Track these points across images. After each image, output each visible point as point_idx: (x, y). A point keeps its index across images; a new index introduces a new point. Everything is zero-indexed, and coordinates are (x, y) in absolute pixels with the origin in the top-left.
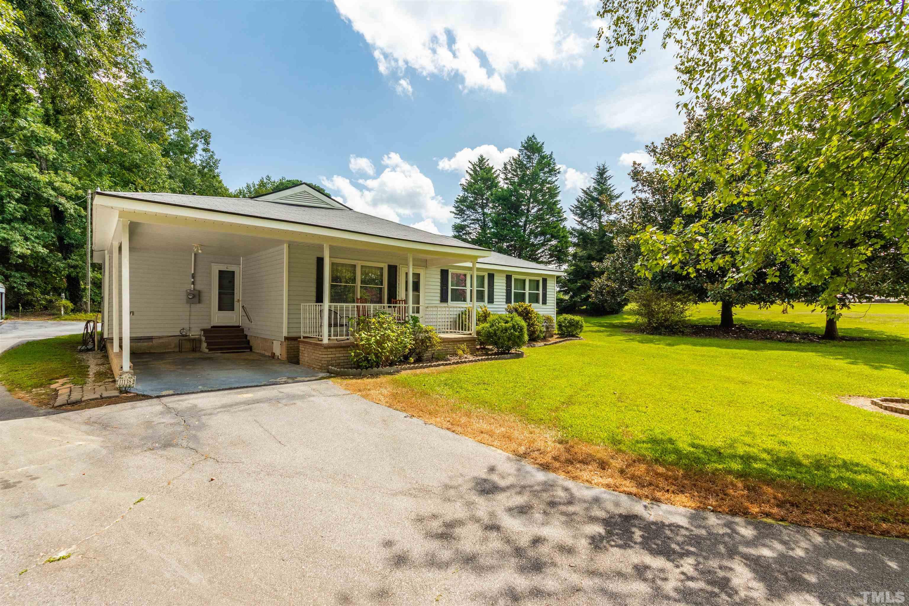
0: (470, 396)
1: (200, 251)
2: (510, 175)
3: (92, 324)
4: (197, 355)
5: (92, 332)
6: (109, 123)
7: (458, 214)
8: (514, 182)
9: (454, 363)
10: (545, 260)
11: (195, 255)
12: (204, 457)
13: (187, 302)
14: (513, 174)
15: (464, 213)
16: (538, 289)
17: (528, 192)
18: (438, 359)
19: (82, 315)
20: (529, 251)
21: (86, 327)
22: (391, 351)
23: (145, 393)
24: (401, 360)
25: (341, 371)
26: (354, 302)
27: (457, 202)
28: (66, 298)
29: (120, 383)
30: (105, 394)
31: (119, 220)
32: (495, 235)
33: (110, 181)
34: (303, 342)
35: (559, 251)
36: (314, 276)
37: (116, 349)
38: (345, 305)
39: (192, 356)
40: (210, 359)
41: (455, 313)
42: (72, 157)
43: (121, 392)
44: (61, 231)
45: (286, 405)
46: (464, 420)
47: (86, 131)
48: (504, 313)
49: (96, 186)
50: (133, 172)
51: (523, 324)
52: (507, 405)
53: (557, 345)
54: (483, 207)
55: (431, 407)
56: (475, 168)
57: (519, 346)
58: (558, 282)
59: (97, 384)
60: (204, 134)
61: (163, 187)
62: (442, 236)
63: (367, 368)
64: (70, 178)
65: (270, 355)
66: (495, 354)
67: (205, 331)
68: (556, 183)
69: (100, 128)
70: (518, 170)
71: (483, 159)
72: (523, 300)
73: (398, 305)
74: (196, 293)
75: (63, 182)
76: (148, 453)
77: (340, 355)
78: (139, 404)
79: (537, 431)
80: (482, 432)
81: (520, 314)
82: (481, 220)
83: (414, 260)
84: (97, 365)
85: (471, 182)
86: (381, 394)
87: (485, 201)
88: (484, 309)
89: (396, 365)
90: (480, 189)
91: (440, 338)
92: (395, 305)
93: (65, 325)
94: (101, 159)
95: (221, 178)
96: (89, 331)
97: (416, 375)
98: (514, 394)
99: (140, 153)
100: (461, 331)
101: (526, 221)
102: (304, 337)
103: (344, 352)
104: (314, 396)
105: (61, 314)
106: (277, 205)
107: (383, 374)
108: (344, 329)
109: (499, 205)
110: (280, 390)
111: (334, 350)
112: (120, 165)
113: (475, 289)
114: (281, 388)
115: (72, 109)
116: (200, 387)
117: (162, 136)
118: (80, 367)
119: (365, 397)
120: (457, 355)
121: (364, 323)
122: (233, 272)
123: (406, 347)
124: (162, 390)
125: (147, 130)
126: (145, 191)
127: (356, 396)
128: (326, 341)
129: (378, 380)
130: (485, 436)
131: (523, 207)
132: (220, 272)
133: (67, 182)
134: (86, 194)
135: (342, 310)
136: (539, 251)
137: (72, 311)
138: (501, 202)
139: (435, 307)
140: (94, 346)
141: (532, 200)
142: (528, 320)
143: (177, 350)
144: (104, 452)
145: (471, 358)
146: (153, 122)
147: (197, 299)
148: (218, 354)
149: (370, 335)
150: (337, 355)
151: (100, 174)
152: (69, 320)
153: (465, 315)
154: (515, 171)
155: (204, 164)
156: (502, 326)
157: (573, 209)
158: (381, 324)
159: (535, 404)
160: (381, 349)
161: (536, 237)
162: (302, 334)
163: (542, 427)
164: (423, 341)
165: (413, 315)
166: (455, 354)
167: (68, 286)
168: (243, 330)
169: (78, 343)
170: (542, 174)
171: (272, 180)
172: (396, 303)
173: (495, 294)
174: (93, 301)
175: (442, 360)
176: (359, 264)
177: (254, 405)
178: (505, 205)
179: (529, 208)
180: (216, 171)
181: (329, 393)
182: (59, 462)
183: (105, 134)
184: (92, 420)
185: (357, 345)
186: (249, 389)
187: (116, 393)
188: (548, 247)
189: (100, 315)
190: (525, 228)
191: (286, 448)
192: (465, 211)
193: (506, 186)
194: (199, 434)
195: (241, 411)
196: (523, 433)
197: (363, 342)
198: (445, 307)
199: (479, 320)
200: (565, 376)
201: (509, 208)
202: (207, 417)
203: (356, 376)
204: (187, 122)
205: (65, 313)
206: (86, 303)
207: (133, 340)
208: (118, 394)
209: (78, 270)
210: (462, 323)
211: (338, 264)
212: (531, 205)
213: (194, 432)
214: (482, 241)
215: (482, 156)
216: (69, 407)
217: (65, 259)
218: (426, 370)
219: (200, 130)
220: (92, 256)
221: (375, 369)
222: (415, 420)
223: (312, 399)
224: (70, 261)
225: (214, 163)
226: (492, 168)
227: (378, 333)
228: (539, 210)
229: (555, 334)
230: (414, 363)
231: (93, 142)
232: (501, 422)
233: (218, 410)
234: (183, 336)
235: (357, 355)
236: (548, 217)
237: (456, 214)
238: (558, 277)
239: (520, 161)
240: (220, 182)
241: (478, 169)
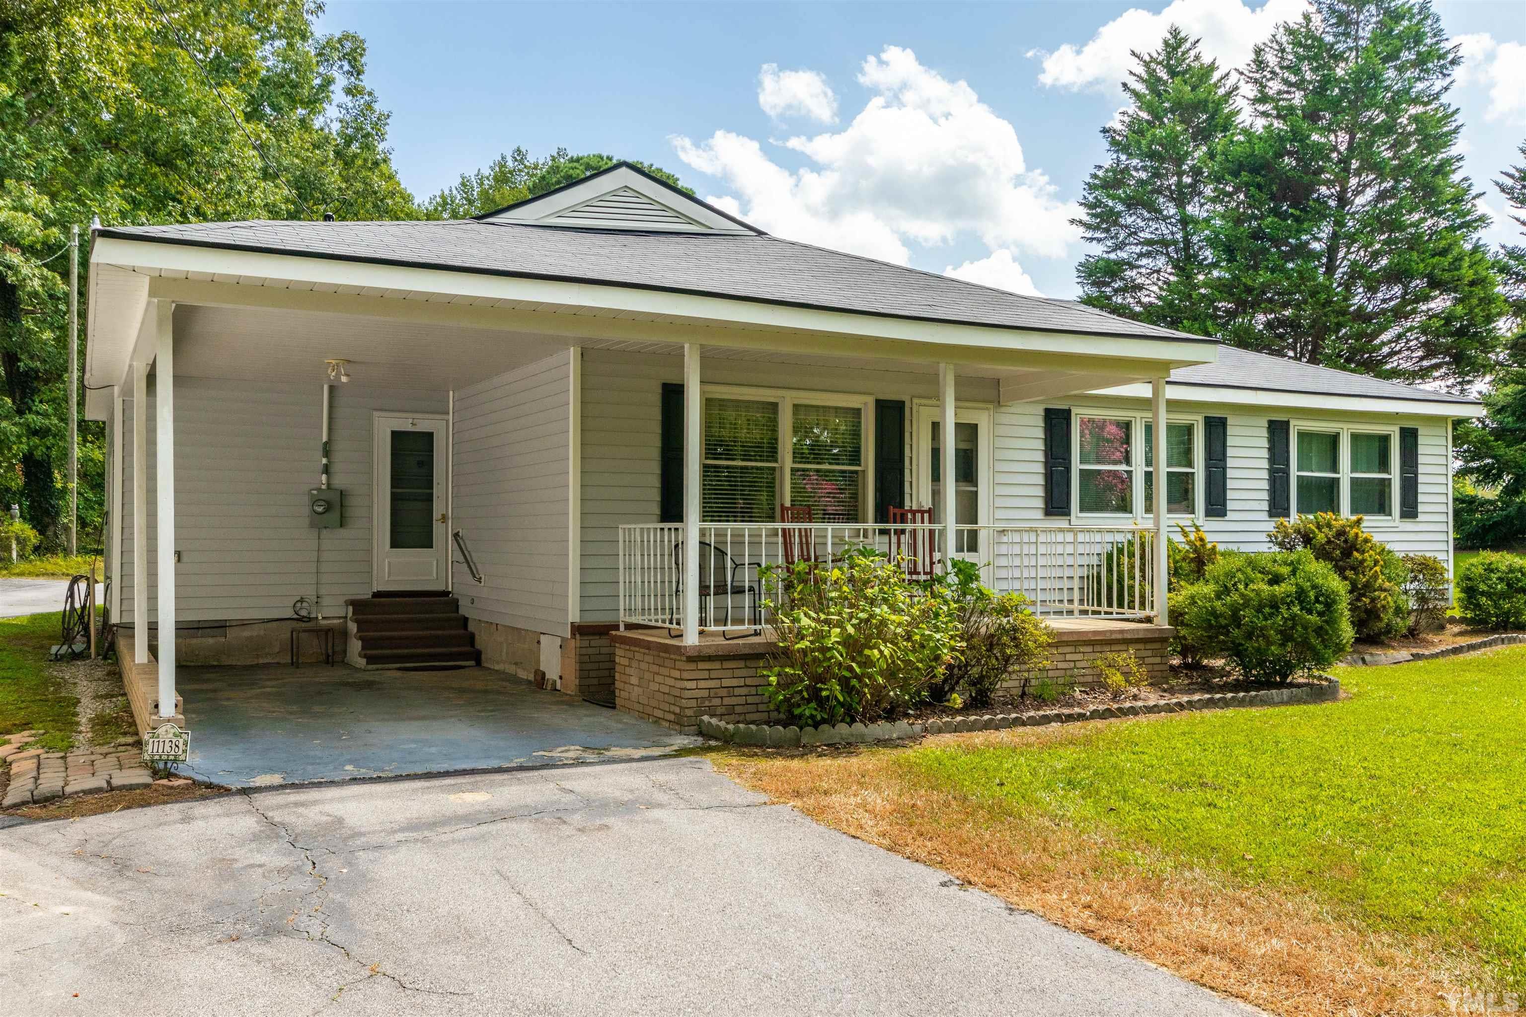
0: (1155, 826)
1: (344, 379)
2: (1274, 87)
3: (83, 585)
4: (337, 674)
5: (83, 608)
6: (123, 41)
7: (1097, 228)
8: (1291, 109)
9: (1096, 715)
10: (1405, 365)
11: (332, 389)
12: (366, 972)
13: (312, 525)
14: (1286, 82)
15: (1116, 223)
16: (1384, 464)
17: (1343, 138)
18: (1041, 701)
19: (58, 562)
20: (1346, 337)
21: (71, 595)
22: (891, 673)
23: (215, 780)
24: (922, 702)
25: (737, 731)
26: (771, 518)
27: (1091, 187)
28: (21, 516)
29: (151, 749)
30: (120, 778)
31: (149, 304)
32: (1224, 288)
33: (123, 197)
34: (625, 641)
35: (1461, 332)
36: (656, 441)
37: (141, 655)
38: (746, 527)
39: (327, 675)
40: (369, 685)
41: (1097, 549)
42: (36, 142)
43: (155, 773)
44: (10, 337)
45: (581, 830)
46: (1137, 904)
47: (71, 65)
48: (1265, 548)
49: (90, 215)
50: (175, 168)
51: (1336, 584)
52: (1286, 862)
53: (1461, 657)
54: (1181, 198)
55: (1027, 858)
56: (1151, 73)
57: (1321, 661)
58: (1457, 440)
59: (98, 749)
60: (348, 45)
61: (249, 205)
62: (1047, 302)
63: (816, 725)
64: (33, 198)
65: (531, 677)
66: (1236, 686)
67: (358, 605)
68: (1444, 99)
69: (102, 56)
70: (1305, 66)
71: (1181, 42)
72: (1333, 505)
73: (909, 527)
74: (335, 497)
75: (15, 209)
76: (225, 950)
77: (734, 682)
78: (200, 809)
79: (1403, 956)
80: (1204, 950)
81: (1322, 554)
82: (1175, 242)
83: (960, 382)
84: (97, 697)
85: (1140, 121)
86: (864, 806)
87: (1187, 180)
88: (1192, 537)
89: (907, 716)
90: (1172, 141)
91: (1050, 633)
92: (899, 526)
93: (20, 587)
94: (103, 142)
95: (394, 165)
96: (77, 605)
97: (971, 750)
98: (1312, 825)
99: (195, 115)
100: (1115, 609)
101: (1335, 236)
102: (630, 627)
103: (744, 672)
104: (660, 806)
105: (10, 559)
106: (549, 233)
107: (869, 745)
108: (747, 599)
109: (1237, 190)
110: (568, 785)
111: (717, 665)
112: (146, 152)
113: (1163, 469)
114: (567, 778)
115: (38, 14)
116: (349, 767)
117: (246, 63)
118: (59, 700)
119: (815, 813)
120: (1105, 686)
121: (805, 582)
122: (430, 435)
123: (937, 658)
124: (252, 771)
125: (206, 51)
126: (205, 219)
127: (787, 809)
128: (691, 639)
129: (854, 763)
130: (1216, 962)
131: (1323, 190)
132: (396, 436)
133: (25, 210)
134: (68, 238)
135: (738, 542)
136: (1385, 337)
137: (36, 549)
138: (1245, 176)
139: (1031, 530)
140: (89, 647)
141: (1355, 164)
142: (1349, 573)
143: (288, 660)
144: (120, 938)
145: (1153, 698)
146: (224, 27)
147: (335, 516)
148: (390, 674)
149: (827, 622)
150: (726, 683)
151: (99, 182)
152: (30, 574)
153: (1131, 555)
154: (1295, 70)
155: (350, 131)
156: (1258, 593)
157: (1509, 182)
158: (859, 584)
159: (1388, 864)
160: (860, 664)
161: (1372, 289)
162: (623, 618)
163: (1420, 945)
164: (991, 641)
165: (958, 557)
166: (1097, 685)
167: (26, 484)
168: (455, 604)
169: (52, 638)
170: (1391, 73)
171: (531, 159)
172: (903, 520)
173: (1230, 484)
174: (83, 523)
175: (1054, 702)
176: (787, 400)
177: (493, 828)
178: (1259, 187)
179: (1344, 190)
180: (380, 147)
181: (703, 798)
182: (18, 958)
183: (115, 73)
184: (90, 847)
185: (786, 653)
186: (478, 778)
187: (141, 777)
188: (1417, 320)
189: (100, 564)
190: (1332, 259)
191: (587, 961)
192: (1119, 215)
193: (1260, 124)
194: (352, 904)
195: (462, 841)
196: (1351, 963)
197: (804, 644)
198: (1061, 530)
199: (1175, 572)
200: (1497, 769)
201: (1273, 198)
202: (371, 855)
203: (780, 748)
204: (309, 17)
205: (21, 556)
206: (66, 529)
207: (183, 629)
208: (149, 780)
209: (50, 440)
210: (1120, 581)
211: (722, 404)
212: (1353, 181)
213: (338, 897)
214: (1179, 311)
215: (1175, 32)
216: (37, 810)
217: (20, 412)
218: (1004, 735)
219: (338, 35)
220: (81, 403)
221: (843, 729)
222: (974, 895)
223: (656, 813)
224: (30, 417)
225: (375, 126)
226: (1212, 67)
227: (851, 616)
228: (1382, 196)
229: (1452, 620)
230: (966, 709)
231: (84, 96)
232: (1269, 918)
233: (400, 836)
234: (301, 619)
235: (786, 683)
236: (1416, 217)
237: (1088, 226)
238: (1458, 423)
239: (1310, 35)
240: (390, 178)
241: (1163, 74)
